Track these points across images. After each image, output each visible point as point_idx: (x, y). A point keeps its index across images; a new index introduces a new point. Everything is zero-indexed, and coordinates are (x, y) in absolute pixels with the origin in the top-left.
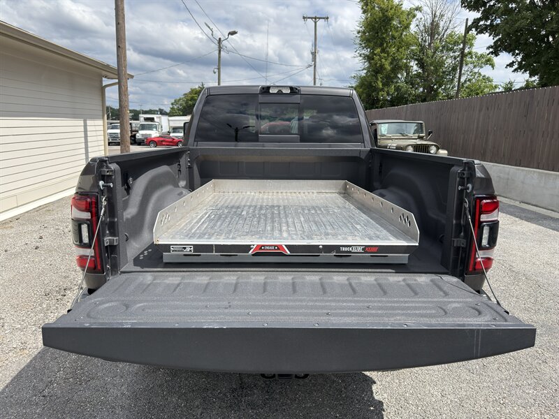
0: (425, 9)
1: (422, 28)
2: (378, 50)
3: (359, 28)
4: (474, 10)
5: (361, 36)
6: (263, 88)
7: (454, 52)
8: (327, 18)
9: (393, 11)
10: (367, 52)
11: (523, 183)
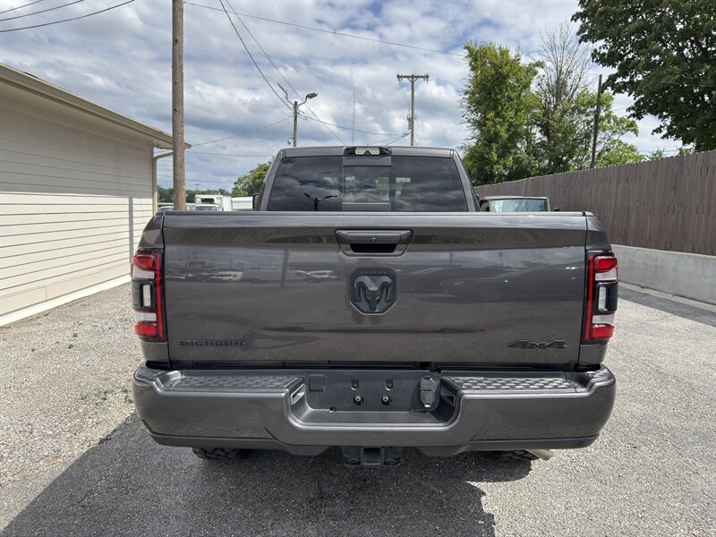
0: (548, 64)
1: (545, 87)
2: (492, 114)
3: (466, 88)
4: (609, 65)
5: (470, 98)
6: (348, 149)
7: (587, 115)
8: (427, 77)
9: (507, 68)
10: (477, 116)
11: (675, 270)
